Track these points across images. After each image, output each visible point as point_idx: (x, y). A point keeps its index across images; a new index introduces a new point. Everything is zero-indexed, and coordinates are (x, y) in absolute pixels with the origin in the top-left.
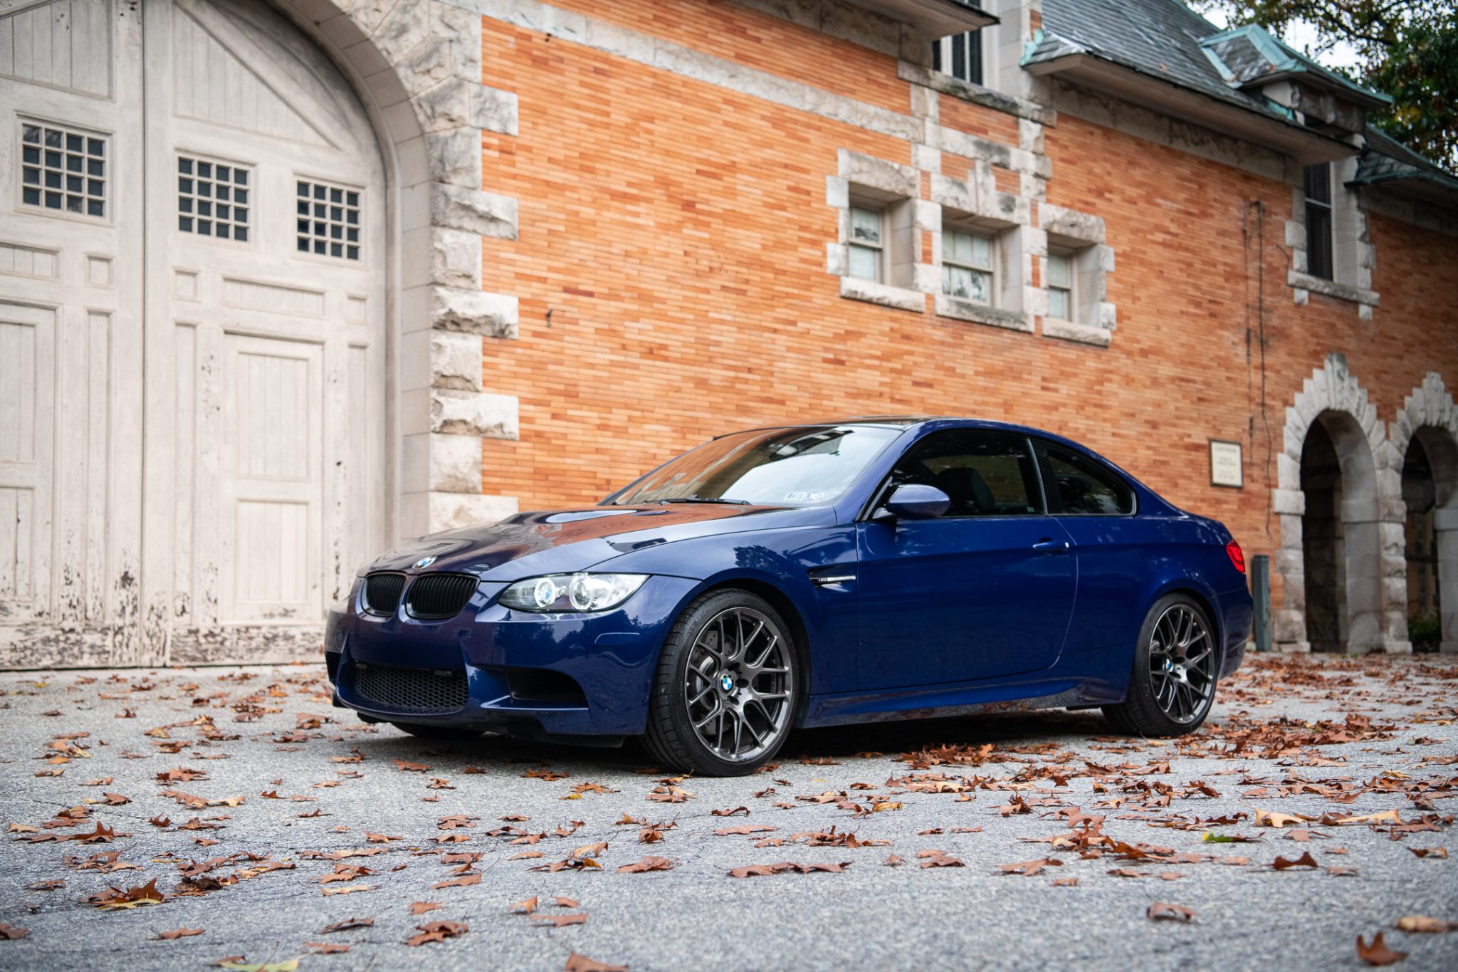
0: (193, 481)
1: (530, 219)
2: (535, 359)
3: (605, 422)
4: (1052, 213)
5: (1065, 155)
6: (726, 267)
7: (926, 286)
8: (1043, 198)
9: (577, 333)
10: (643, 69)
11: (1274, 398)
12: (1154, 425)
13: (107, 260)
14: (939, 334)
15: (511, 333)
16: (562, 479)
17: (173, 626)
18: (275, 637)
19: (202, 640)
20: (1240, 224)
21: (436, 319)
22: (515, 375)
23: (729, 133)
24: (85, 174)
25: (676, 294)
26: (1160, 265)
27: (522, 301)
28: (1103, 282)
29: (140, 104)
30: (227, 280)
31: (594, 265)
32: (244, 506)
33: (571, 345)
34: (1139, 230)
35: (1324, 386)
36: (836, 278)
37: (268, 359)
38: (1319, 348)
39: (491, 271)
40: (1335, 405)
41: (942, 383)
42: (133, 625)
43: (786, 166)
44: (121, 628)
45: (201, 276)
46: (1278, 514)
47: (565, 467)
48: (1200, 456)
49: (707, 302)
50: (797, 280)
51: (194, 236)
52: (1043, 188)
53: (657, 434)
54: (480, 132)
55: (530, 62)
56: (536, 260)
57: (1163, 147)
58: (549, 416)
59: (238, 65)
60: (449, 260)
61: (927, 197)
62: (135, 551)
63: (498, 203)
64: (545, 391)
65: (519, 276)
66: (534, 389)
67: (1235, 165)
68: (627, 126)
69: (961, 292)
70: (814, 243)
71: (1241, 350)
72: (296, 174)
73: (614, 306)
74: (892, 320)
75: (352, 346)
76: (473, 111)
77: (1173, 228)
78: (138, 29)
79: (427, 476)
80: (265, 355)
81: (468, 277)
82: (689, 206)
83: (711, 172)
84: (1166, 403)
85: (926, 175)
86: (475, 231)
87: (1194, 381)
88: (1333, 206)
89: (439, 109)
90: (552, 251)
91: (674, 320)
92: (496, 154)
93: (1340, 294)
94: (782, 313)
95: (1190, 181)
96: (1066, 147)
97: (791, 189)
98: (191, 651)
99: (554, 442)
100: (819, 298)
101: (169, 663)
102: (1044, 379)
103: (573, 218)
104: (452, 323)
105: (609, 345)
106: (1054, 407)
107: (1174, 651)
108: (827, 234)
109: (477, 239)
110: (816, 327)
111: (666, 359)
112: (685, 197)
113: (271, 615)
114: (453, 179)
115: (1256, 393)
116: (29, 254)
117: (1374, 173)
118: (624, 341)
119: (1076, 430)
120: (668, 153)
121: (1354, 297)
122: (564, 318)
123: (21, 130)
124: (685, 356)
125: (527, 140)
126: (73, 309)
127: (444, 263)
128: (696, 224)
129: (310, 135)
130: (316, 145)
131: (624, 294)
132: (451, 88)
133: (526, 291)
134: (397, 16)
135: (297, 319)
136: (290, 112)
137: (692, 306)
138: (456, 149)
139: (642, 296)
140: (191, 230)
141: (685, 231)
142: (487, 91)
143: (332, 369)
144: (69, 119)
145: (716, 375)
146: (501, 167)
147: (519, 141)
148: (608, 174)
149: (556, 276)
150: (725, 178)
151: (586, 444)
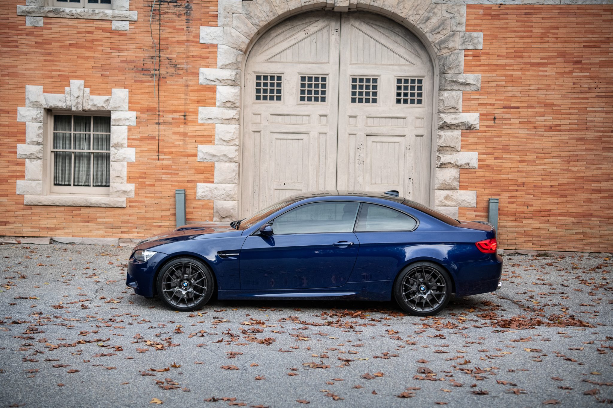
1: (486, 81)
2: (487, 136)
3: (523, 159)
6: (599, 86)
9: (510, 125)
10: (553, 7)
13: (326, 116)
15: (474, 127)
16: (499, 183)
21: (439, 126)
22: (477, 144)
24: (320, 89)
25: (568, 102)
27: (481, 114)
29: (338, 63)
30: (368, 117)
31: (520, 95)
33: (506, 130)
45: (358, 117)
47: (500, 178)
49: (587, 104)
51: (357, 104)
53: (553, 163)
54: (464, 51)
55: (490, 18)
56: (489, 97)
58: (494, 158)
59: (375, 41)
60: (446, 103)
63: (471, 78)
64: (492, 149)
65: (480, 105)
66: (486, 148)
68: (542, 34)
72: (395, 76)
73: (530, 111)
75: (417, 136)
76: (460, 43)
78: (338, 37)
80: (382, 142)
81: (455, 108)
82: (578, 62)
83: (593, 45)
86: (459, 90)
89: (443, 46)
90: (497, 93)
91: (565, 113)
92: (471, 58)
103: (509, 78)
104: (445, 126)
105: (526, 127)
109: (460, 93)
111: (560, 131)
112: (575, 59)
114: (449, 71)
116: (301, 117)
118: (535, 125)
120: (566, 41)
122: (502, 119)
123: (300, 78)
124: (571, 128)
125: (487, 50)
126: (314, 133)
127: (444, 104)
128: (581, 70)
129: (402, 61)
130: (405, 65)
131: (536, 106)
132: (450, 36)
133: (484, 110)
134: (427, 14)
135: (394, 128)
136: (395, 55)
137: (577, 106)
138: (451, 60)
139: (548, 105)
140: (355, 102)
141: (574, 74)
142: (467, 34)
143: (408, 145)
144: (315, 72)
145: (590, 135)
146: (473, 63)
147: (482, 51)
148: (530, 56)
149: (499, 102)
150: (602, 46)
151: (512, 169)
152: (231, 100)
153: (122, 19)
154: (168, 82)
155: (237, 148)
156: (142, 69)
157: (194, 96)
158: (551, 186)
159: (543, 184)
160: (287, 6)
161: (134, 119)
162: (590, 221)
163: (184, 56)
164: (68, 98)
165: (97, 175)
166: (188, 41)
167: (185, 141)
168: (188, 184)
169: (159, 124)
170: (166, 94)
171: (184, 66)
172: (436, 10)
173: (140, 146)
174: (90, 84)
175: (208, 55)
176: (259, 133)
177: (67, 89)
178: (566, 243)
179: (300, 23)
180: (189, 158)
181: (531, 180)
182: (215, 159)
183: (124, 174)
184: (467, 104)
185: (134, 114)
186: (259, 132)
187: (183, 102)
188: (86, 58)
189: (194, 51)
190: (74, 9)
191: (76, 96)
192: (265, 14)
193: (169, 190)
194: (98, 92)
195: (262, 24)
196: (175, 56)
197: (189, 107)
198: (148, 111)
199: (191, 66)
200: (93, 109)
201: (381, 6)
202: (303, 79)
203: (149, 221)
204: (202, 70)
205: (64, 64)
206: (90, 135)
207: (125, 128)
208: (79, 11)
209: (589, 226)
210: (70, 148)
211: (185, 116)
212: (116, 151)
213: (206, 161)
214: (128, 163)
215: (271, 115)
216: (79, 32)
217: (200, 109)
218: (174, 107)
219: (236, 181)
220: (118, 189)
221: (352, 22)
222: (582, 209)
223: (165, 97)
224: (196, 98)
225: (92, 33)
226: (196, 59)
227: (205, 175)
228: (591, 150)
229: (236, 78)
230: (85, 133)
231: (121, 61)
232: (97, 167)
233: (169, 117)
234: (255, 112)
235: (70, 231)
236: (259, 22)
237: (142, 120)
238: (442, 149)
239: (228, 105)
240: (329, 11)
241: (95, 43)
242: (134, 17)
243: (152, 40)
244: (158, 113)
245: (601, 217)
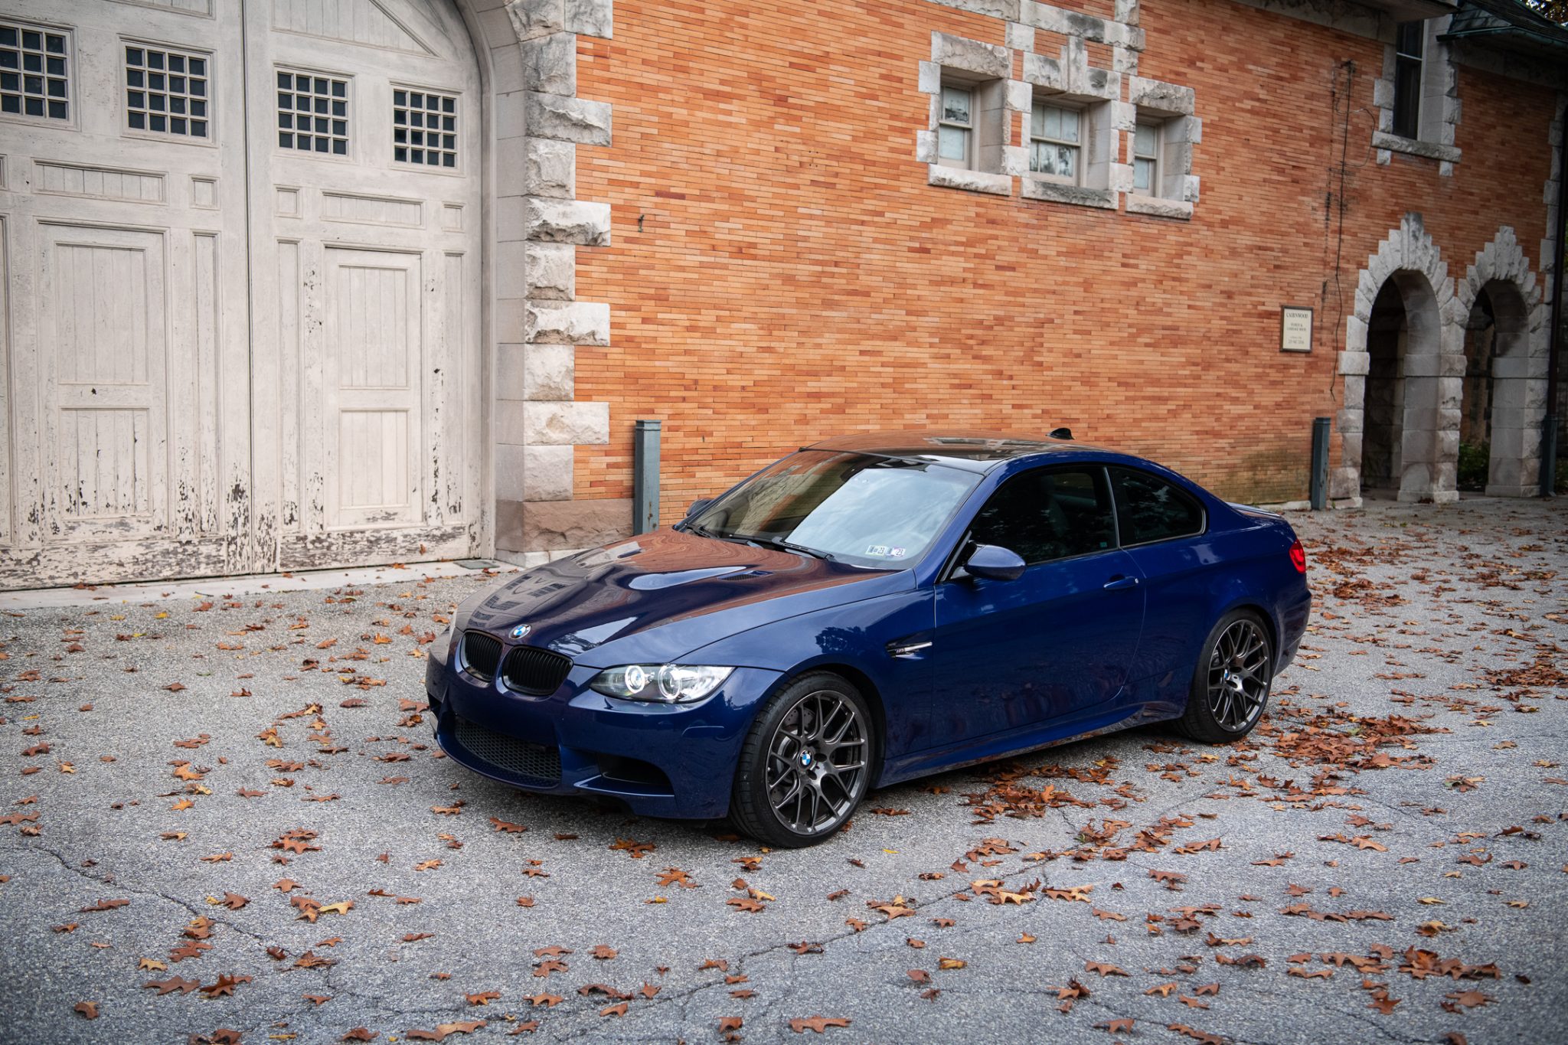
0: (298, 394)
1: (622, 123)
2: (626, 264)
3: (693, 323)
4: (1143, 86)
5: (1158, 25)
6: (815, 161)
7: (1013, 169)
8: (1135, 71)
9: (668, 237)
11: (1348, 262)
12: (1230, 295)
13: (211, 181)
14: (1024, 217)
15: (603, 240)
16: (652, 381)
17: (282, 533)
18: (378, 539)
19: (310, 546)
20: (1330, 85)
21: (530, 231)
22: (607, 282)
23: (823, 23)
24: (187, 95)
25: (766, 191)
26: (1247, 133)
27: (614, 207)
28: (1189, 155)
29: (239, 20)
30: (326, 194)
31: (685, 166)
32: (347, 417)
33: (662, 249)
34: (1228, 98)
35: (1398, 247)
36: (925, 165)
37: (367, 271)
38: (1397, 208)
39: (584, 179)
40: (1407, 266)
41: (1024, 265)
42: (245, 535)
43: (879, 54)
44: (234, 539)
45: (302, 192)
46: (1344, 375)
47: (653, 370)
48: (1273, 323)
49: (797, 198)
50: (886, 171)
51: (295, 152)
52: (1136, 61)
53: (745, 332)
54: (575, 37)
56: (629, 165)
57: (1258, 10)
58: (640, 320)
60: (543, 171)
61: (1018, 77)
62: (245, 465)
63: (593, 110)
64: (636, 296)
65: (612, 182)
66: (625, 295)
67: (1329, 25)
68: (722, 22)
69: (1048, 169)
70: (905, 132)
71: (1320, 215)
72: (390, 83)
73: (705, 207)
74: (978, 204)
75: (448, 254)
76: (568, 15)
77: (1262, 94)
79: (521, 386)
80: (364, 268)
81: (562, 186)
82: (781, 100)
83: (805, 64)
84: (1243, 272)
85: (1019, 54)
86: (569, 140)
87: (1271, 249)
88: (1424, 59)
89: (534, 17)
90: (645, 155)
91: (763, 218)
92: (590, 59)
93: (1423, 152)
94: (870, 204)
95: (1282, 44)
96: (1160, 17)
97: (883, 77)
98: (299, 557)
99: (644, 346)
100: (907, 188)
101: (279, 569)
102: (1125, 256)
103: (665, 120)
104: (547, 234)
105: (699, 246)
106: (1133, 283)
107: (1233, 661)
108: (917, 121)
109: (571, 148)
110: (903, 217)
111: (754, 257)
112: (778, 92)
113: (374, 519)
114: (548, 88)
115: (1332, 257)
116: (136, 178)
117: (1468, 27)
118: (714, 242)
119: (1154, 304)
120: (761, 47)
121: (1437, 155)
122: (655, 222)
123: (124, 53)
124: (773, 253)
125: (622, 42)
126: (180, 233)
127: (539, 174)
128: (791, 119)
129: (406, 41)
130: (412, 52)
131: (715, 195)
133: (618, 198)
135: (396, 230)
136: (387, 19)
137: (782, 202)
138: (551, 56)
139: (732, 195)
140: (291, 146)
141: (777, 127)
143: (429, 278)
144: (172, 39)
145: (804, 270)
146: (595, 72)
147: (613, 44)
148: (702, 72)
149: (648, 180)
150: (818, 70)
151: (675, 347)
158: (743, 388)
159: (730, 383)
181: (708, 374)
202: (133, 55)
228: (806, 305)
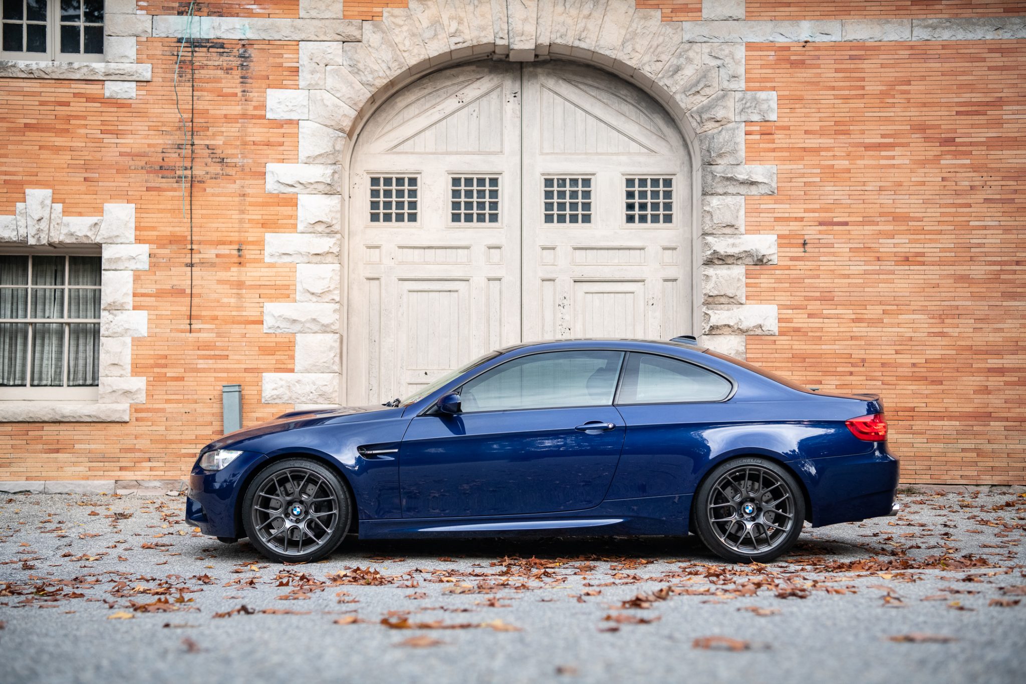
1: (786, 177)
2: (793, 276)
3: (859, 316)
6: (989, 183)
9: (834, 254)
10: (899, 45)
13: (499, 248)
15: (769, 260)
16: (819, 360)
21: (705, 258)
22: (775, 290)
23: (994, 75)
24: (487, 199)
25: (934, 212)
27: (779, 237)
29: (519, 152)
30: (575, 249)
31: (849, 201)
33: (827, 263)
37: (607, 295)
45: (558, 249)
47: (821, 352)
49: (969, 214)
51: (555, 225)
53: (914, 321)
54: (743, 124)
55: (789, 66)
56: (792, 206)
58: (806, 316)
59: (584, 113)
60: (715, 217)
63: (759, 172)
64: (802, 298)
65: (777, 219)
66: (792, 298)
68: (882, 93)
72: (623, 175)
73: (869, 229)
75: (666, 280)
76: (737, 111)
78: (518, 107)
80: (603, 293)
81: (732, 226)
82: (948, 141)
83: (974, 110)
86: (738, 194)
89: (706, 116)
90: (807, 197)
92: (758, 137)
99: (810, 334)
103: (827, 171)
104: (716, 260)
105: (863, 259)
109: (741, 200)
111: (923, 264)
112: (944, 135)
114: (719, 161)
116: (454, 251)
118: (878, 255)
120: (924, 105)
122: (819, 244)
123: (450, 181)
124: (943, 259)
125: (785, 122)
126: (478, 280)
127: (712, 219)
128: (956, 154)
129: (634, 147)
130: (639, 154)
131: (879, 219)
132: (718, 99)
133: (784, 229)
134: (674, 61)
135: (624, 267)
136: (621, 136)
137: (951, 219)
138: (721, 140)
139: (897, 218)
140: (552, 222)
141: (942, 162)
142: (749, 95)
143: (650, 297)
144: (477, 170)
145: (978, 271)
146: (761, 145)
147: (777, 124)
148: (863, 132)
149: (812, 215)
150: (989, 113)
151: (840, 334)
152: (324, 219)
153: (122, 77)
154: (208, 190)
155: (337, 306)
156: (161, 168)
157: (256, 214)
158: (914, 365)
159: (898, 361)
160: (423, 51)
161: (145, 258)
162: (988, 428)
163: (238, 143)
164: (22, 223)
165: (76, 365)
166: (244, 116)
167: (239, 296)
168: (246, 375)
169: (192, 265)
170: (204, 212)
171: (239, 160)
172: (691, 54)
173: (156, 308)
174: (63, 196)
175: (282, 140)
176: (377, 282)
177: (20, 206)
178: (946, 468)
179: (449, 83)
180: (248, 326)
181: (874, 354)
182: (296, 328)
183: (127, 359)
184: (753, 219)
185: (145, 249)
186: (378, 279)
187: (236, 225)
188: (57, 150)
189: (256, 132)
190: (34, 63)
191: (37, 218)
192: (384, 66)
193: (211, 388)
194: (79, 210)
195: (381, 83)
196: (221, 143)
197: (246, 234)
198: (171, 242)
199: (250, 161)
200: (68, 241)
201: (592, 49)
202: (456, 181)
203: (174, 446)
204: (271, 167)
205: (15, 160)
206: (63, 291)
207: (128, 276)
208: (43, 65)
209: (988, 437)
210: (26, 317)
211: (239, 250)
212: (111, 317)
213: (279, 331)
214: (133, 339)
215: (400, 247)
216: (42, 103)
217: (269, 237)
218: (219, 234)
219: (336, 368)
220: (115, 388)
221: (542, 79)
222: (971, 405)
223: (203, 216)
224: (260, 217)
225: (67, 104)
226: (260, 147)
227: (278, 357)
228: (983, 298)
229: (333, 179)
230: (53, 287)
231: (121, 154)
232: (77, 352)
233: (210, 253)
234: (370, 243)
235: (21, 469)
236: (374, 79)
237: (161, 260)
238: (711, 301)
239: (320, 228)
240: (500, 61)
241: (72, 122)
242: (145, 73)
243: (179, 116)
244: (189, 247)
245: (1007, 419)
